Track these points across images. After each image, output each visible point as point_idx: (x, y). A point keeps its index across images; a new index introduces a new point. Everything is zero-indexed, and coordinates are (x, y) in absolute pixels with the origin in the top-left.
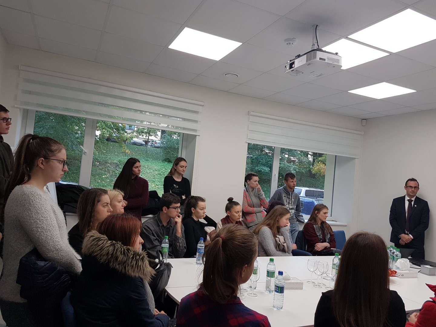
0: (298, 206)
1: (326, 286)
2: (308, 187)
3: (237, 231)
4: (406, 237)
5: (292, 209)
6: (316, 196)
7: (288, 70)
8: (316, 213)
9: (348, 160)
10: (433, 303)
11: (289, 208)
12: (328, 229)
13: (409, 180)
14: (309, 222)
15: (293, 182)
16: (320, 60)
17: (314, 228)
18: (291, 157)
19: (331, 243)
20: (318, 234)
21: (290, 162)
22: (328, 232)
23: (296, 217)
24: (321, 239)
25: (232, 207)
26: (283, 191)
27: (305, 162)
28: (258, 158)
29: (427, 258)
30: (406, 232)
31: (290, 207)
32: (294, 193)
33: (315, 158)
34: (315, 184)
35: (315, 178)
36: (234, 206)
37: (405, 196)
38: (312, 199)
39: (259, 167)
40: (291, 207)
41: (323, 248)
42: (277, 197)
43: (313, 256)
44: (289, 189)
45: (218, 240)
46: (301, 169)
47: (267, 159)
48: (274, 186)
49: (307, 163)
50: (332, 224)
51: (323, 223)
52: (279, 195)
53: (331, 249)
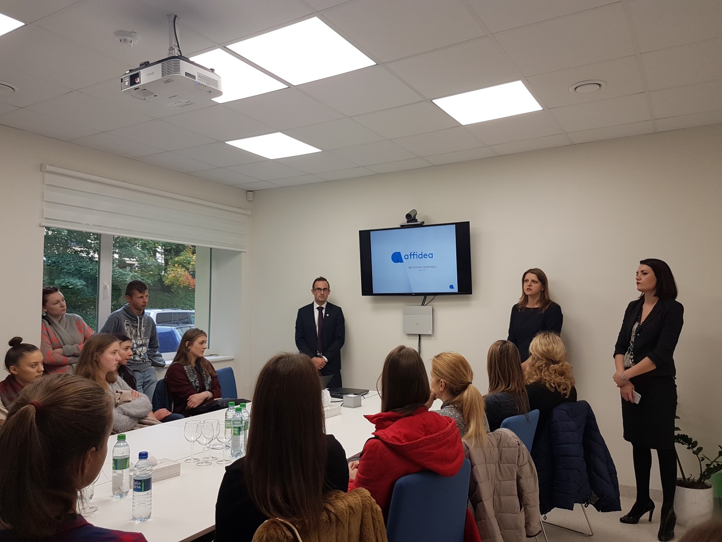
0: (153, 339)
1: (217, 460)
2: (159, 308)
3: (67, 387)
4: (318, 361)
5: (142, 345)
6: (174, 322)
7: (127, 87)
8: (187, 346)
9: (231, 255)
10: (376, 440)
11: (136, 343)
12: (208, 370)
13: (316, 280)
14: (175, 363)
15: (142, 297)
16: (186, 75)
17: (185, 371)
18: (126, 259)
19: (213, 390)
20: (192, 380)
21: (125, 267)
22: (208, 373)
23: (150, 359)
24: (197, 387)
25: (20, 356)
26: (124, 316)
27: (151, 265)
28: (59, 262)
29: (345, 385)
30: (318, 354)
31: (138, 343)
32: (144, 316)
33: (168, 257)
34: (172, 303)
35: (172, 291)
36: (24, 353)
37: (313, 303)
38: (169, 327)
39: (63, 280)
40: (141, 343)
41: (201, 402)
42: (113, 327)
43: (186, 417)
44: (135, 311)
45: (27, 411)
46: (145, 278)
47: (79, 263)
48: (105, 309)
49: (155, 267)
50: (214, 361)
51: (199, 360)
52: (117, 323)
53: (215, 400)
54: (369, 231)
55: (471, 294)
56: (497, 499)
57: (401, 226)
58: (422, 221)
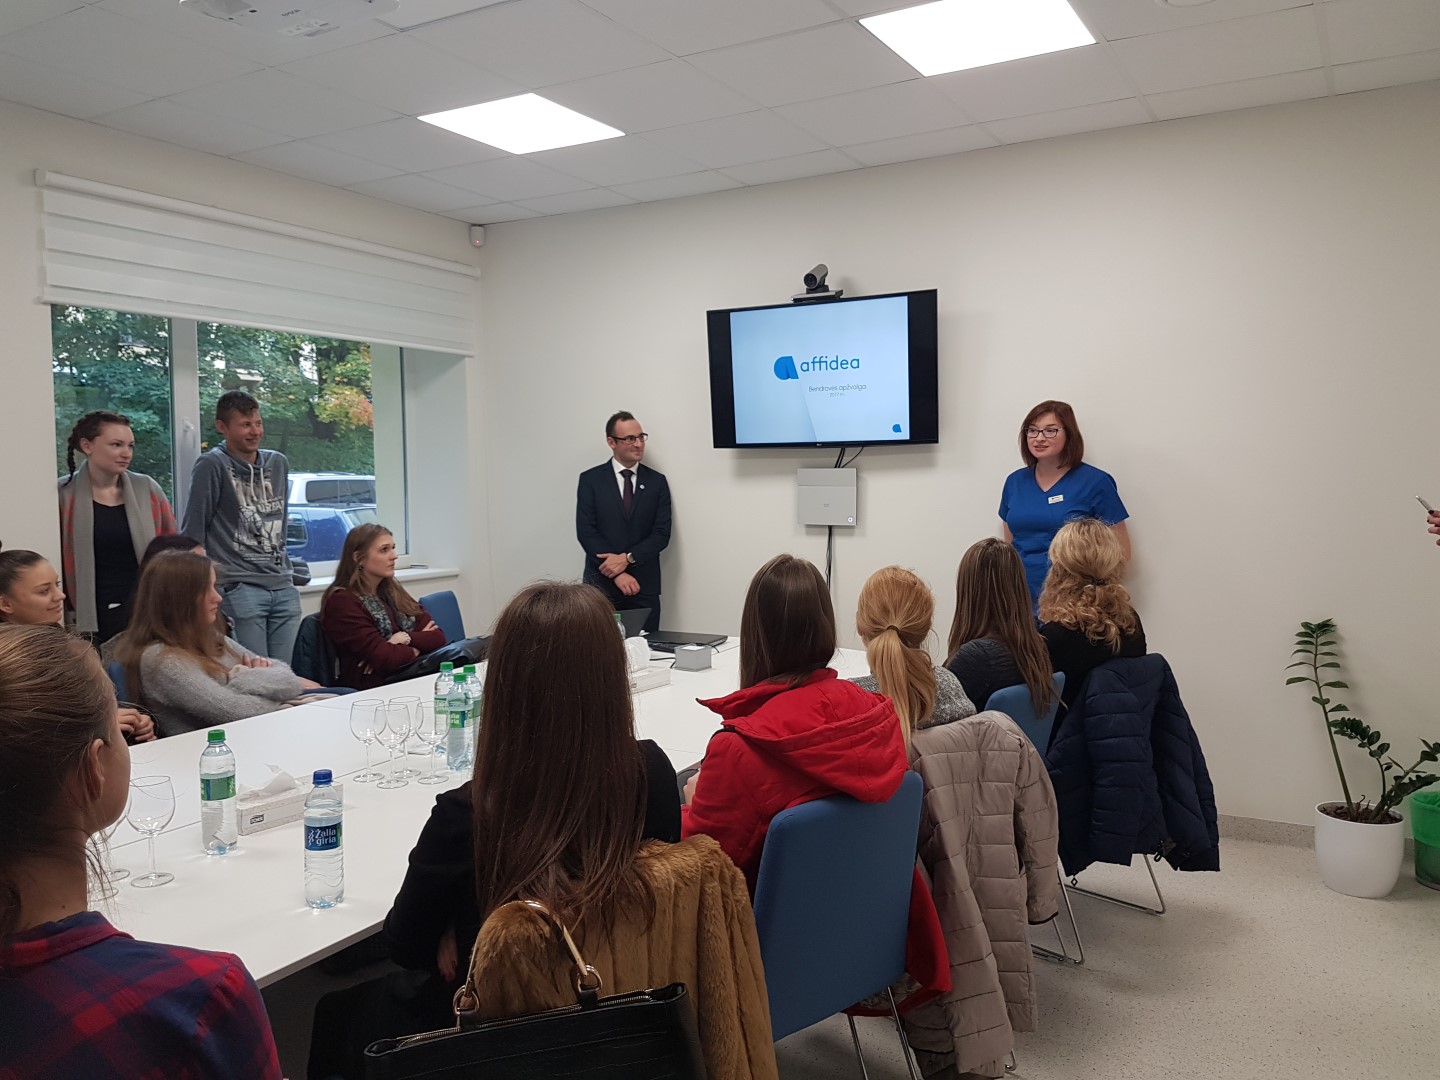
1: (419, 776)
2: (312, 472)
5: (270, 516)
6: (343, 499)
8: (355, 560)
9: (443, 362)
10: (727, 733)
13: (614, 418)
15: (248, 424)
18: (239, 371)
20: (378, 616)
27: (291, 382)
28: (102, 376)
33: (325, 366)
34: (338, 461)
35: (335, 437)
36: (18, 570)
37: (610, 461)
38: (332, 509)
46: (280, 408)
47: (144, 379)
49: (298, 386)
54: (728, 312)
55: (937, 442)
56: (974, 848)
57: (795, 300)
58: (839, 289)
